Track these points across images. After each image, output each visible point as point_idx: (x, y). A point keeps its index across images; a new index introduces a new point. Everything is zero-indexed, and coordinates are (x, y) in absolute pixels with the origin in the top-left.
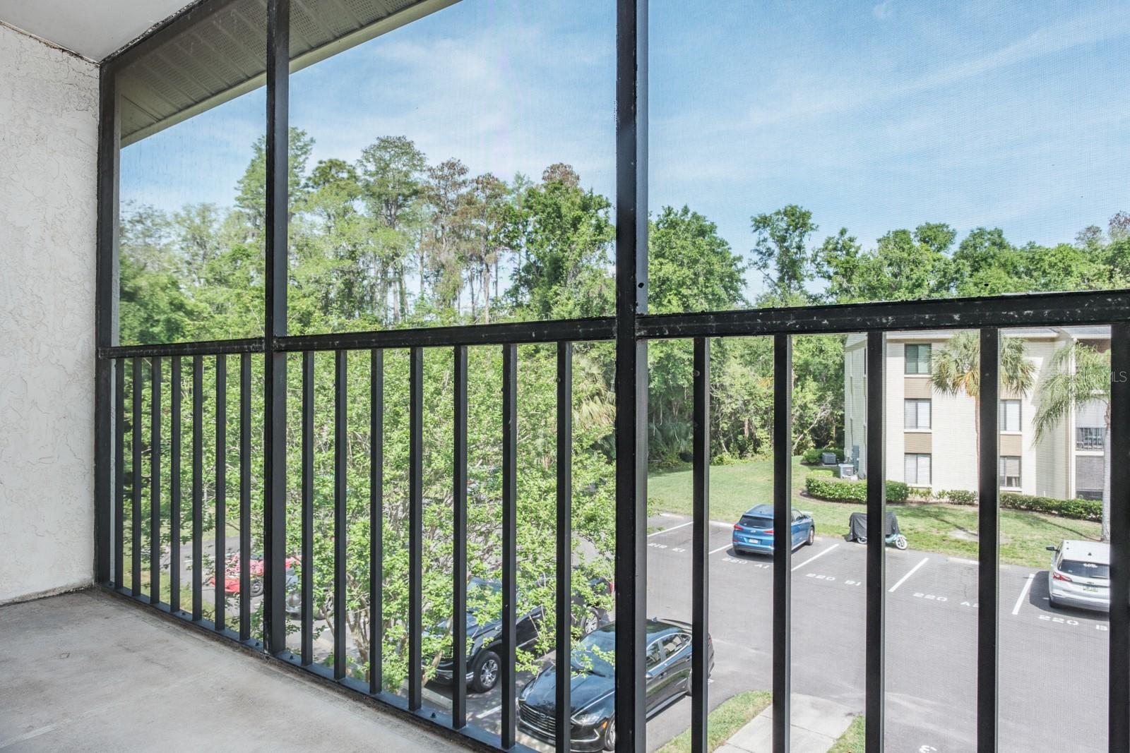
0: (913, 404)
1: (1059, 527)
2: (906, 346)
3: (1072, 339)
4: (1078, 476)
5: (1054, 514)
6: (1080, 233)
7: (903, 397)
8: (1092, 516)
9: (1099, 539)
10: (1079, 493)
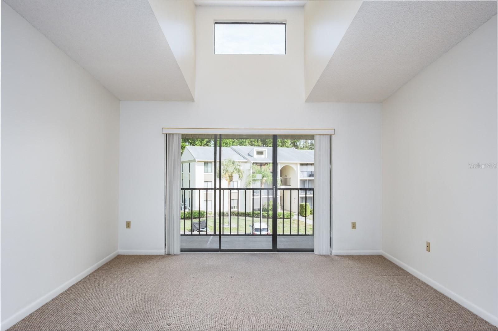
0: (207, 183)
2: (205, 163)
3: (252, 162)
7: (203, 181)
8: (257, 216)
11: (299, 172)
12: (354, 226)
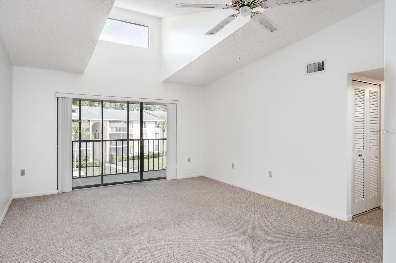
11: (108, 128)
12: (189, 160)
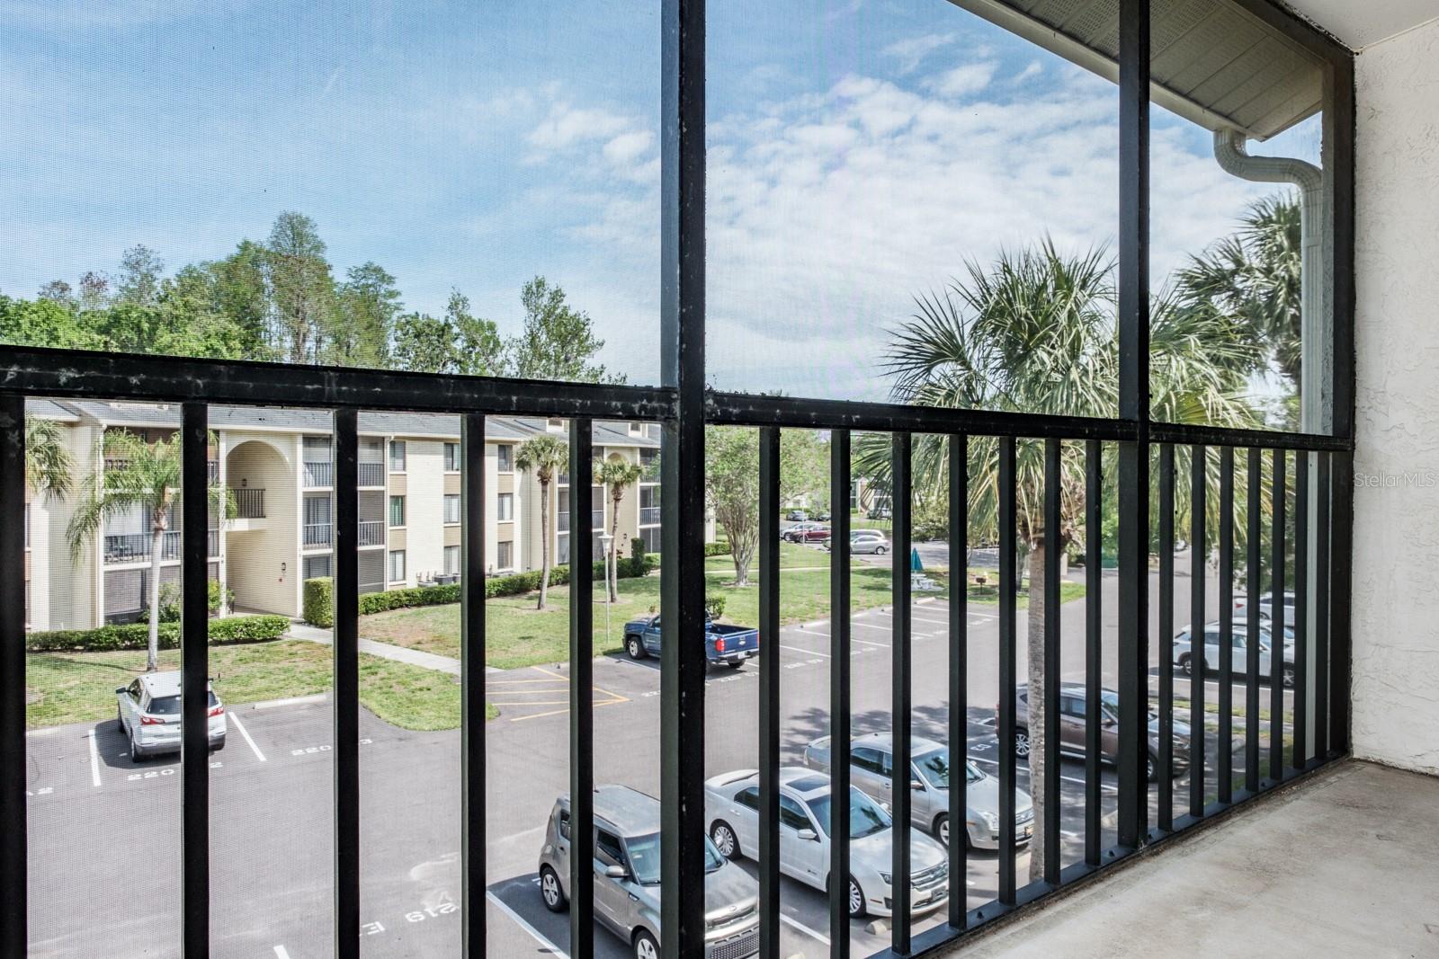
1: (95, 665)
3: (101, 426)
4: (108, 596)
5: (78, 650)
6: (44, 287)
8: (128, 643)
9: (145, 669)
10: (107, 618)
11: (300, 467)
